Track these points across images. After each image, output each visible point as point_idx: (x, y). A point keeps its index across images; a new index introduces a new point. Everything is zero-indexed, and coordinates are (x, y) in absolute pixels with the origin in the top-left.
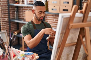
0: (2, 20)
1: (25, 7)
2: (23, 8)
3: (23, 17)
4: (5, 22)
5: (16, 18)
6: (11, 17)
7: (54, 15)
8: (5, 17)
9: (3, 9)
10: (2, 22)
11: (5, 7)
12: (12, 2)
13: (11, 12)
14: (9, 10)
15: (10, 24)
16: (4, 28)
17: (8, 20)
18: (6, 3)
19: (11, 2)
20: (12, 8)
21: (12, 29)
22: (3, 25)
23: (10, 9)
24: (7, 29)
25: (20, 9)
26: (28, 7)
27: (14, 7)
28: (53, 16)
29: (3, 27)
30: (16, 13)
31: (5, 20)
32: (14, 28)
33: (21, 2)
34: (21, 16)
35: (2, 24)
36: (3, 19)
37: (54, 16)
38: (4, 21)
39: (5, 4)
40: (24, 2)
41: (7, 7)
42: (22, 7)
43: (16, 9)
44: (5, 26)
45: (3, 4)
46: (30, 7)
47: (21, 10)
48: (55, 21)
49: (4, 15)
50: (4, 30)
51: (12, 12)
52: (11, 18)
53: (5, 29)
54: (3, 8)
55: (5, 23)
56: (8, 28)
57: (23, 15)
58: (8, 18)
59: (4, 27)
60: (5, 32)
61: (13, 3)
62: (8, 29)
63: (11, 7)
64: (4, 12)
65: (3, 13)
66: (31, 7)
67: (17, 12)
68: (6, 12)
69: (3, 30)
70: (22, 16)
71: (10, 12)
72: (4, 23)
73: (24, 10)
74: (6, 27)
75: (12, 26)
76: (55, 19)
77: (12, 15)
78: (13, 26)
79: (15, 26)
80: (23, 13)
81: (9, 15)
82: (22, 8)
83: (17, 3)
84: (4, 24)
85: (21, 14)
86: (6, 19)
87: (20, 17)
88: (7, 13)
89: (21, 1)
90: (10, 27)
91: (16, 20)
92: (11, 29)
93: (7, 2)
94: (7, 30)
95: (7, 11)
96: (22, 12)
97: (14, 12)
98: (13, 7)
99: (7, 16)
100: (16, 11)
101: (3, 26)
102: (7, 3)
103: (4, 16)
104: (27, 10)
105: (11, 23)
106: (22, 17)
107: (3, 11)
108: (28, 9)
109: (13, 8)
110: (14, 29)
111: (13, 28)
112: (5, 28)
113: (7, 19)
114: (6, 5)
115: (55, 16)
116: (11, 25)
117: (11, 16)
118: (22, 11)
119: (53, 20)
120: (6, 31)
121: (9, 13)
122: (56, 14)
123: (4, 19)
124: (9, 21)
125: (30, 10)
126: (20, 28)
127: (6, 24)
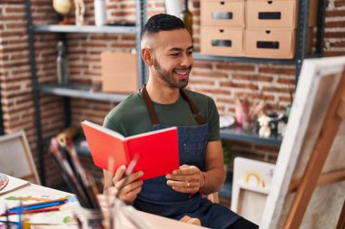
0: (8, 89)
1: (94, 37)
2: (88, 41)
3: (87, 73)
4: (21, 98)
5: (63, 79)
6: (40, 76)
7: (214, 64)
8: (18, 76)
9: (9, 46)
10: (9, 97)
11: (17, 38)
12: (45, 18)
13: (40, 58)
14: (32, 48)
15: (37, 106)
16: (18, 122)
17: (30, 89)
18: (20, 22)
19: (38, 19)
20: (42, 40)
21: (47, 124)
22: (11, 108)
23: (38, 44)
24: (26, 126)
25: (77, 45)
26: (105, 37)
27: (51, 37)
28: (210, 67)
29: (14, 115)
30: (59, 59)
31: (18, 88)
32: (54, 118)
33: (79, 18)
34: (79, 73)
35: (10, 105)
36: (10, 85)
37: (215, 70)
38: (16, 92)
39: (19, 26)
40: (93, 15)
41: (25, 37)
42: (83, 36)
43: (60, 44)
44: (20, 114)
45: (9, 26)
46: (115, 37)
47: (79, 48)
48: (217, 86)
49: (15, 69)
50: (16, 129)
51: (44, 56)
52: (40, 80)
53: (21, 124)
54: (12, 42)
55: (18, 103)
56: (31, 118)
57: (87, 67)
58: (28, 82)
59: (17, 118)
60: (21, 138)
61: (46, 22)
62: (30, 125)
63: (38, 37)
64: (13, 58)
65: (10, 62)
66: (119, 34)
67: (63, 56)
68: (21, 57)
69: (12, 127)
70: (83, 71)
71: (37, 55)
72: (15, 100)
73: (89, 49)
74: (24, 116)
75: (46, 110)
76: (217, 81)
77: (44, 69)
78: (49, 112)
79: (58, 110)
80: (85, 60)
81: (34, 70)
82: (81, 42)
83: (65, 20)
84: (16, 107)
85: (80, 62)
86: (24, 86)
87: (76, 77)
88: (25, 60)
89: (80, 14)
90: (37, 115)
91: (63, 86)
92: (43, 121)
93: (24, 18)
94: (26, 130)
95: (25, 53)
96: (81, 56)
97: (51, 58)
98: (46, 37)
99: (26, 75)
100: (60, 53)
101: (11, 112)
102: (25, 22)
103: (15, 73)
104: (104, 46)
105: (42, 101)
106: (82, 76)
107: (10, 55)
108: (109, 43)
109: (48, 40)
110: (53, 122)
111: (50, 120)
112: (21, 120)
113: (28, 86)
114: (22, 30)
115: (219, 67)
116: (42, 108)
117: (40, 73)
118: (84, 52)
119: (212, 83)
120: (23, 133)
121: (32, 63)
122: (222, 61)
123: (16, 84)
124: (33, 92)
125: (113, 46)
126: (74, 116)
127: (23, 105)
